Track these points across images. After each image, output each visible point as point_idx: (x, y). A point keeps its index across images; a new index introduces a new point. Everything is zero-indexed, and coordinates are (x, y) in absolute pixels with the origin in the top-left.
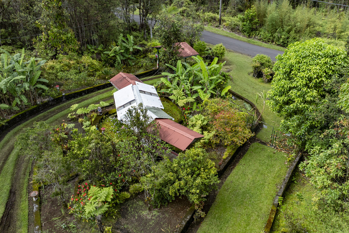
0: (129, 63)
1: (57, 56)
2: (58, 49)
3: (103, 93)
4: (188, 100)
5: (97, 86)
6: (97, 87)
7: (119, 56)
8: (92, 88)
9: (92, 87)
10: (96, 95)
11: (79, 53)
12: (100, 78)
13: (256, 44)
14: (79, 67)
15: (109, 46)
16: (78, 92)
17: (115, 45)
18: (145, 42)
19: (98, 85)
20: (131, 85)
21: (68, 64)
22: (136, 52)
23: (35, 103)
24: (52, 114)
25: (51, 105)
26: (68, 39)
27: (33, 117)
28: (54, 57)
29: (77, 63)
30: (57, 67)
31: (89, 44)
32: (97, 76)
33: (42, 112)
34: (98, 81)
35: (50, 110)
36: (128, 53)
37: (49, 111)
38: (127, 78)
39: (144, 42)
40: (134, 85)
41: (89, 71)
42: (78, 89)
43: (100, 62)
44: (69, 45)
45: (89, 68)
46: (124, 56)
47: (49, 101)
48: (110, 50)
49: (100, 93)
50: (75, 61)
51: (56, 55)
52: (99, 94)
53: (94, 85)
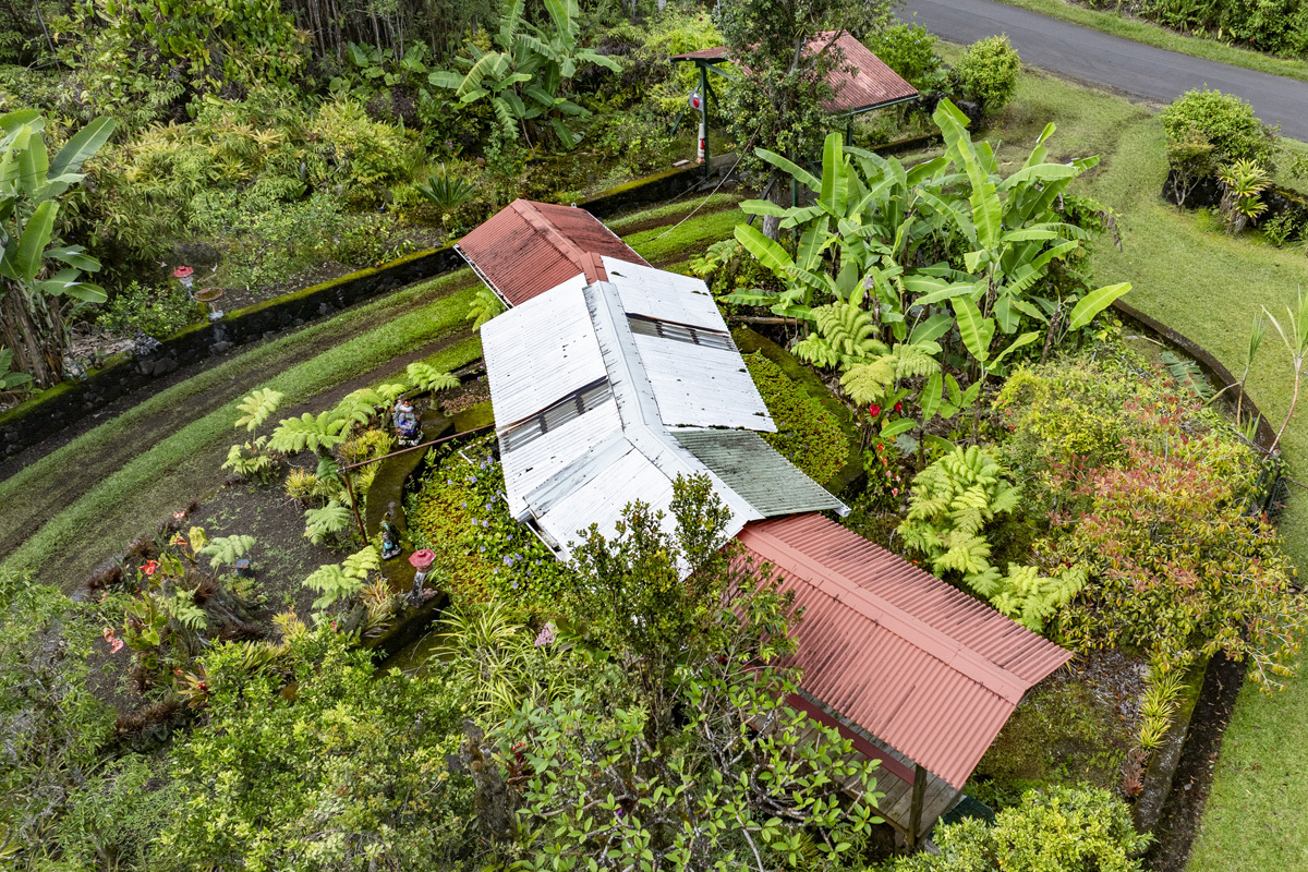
0: (554, 136)
1: (189, 106)
2: (195, 67)
3: (427, 299)
4: (901, 364)
5: (397, 262)
6: (396, 268)
7: (508, 100)
8: (369, 277)
9: (369, 271)
10: (391, 316)
11: (305, 90)
12: (411, 216)
13: (1138, 36)
14: (305, 159)
15: (456, 47)
16: (296, 301)
17: (489, 44)
18: (634, 32)
19: (402, 259)
20: (580, 280)
21: (243, 148)
22: (591, 80)
23: (56, 373)
24: (151, 435)
25: (151, 376)
26: (245, 19)
27: (45, 453)
28: (178, 111)
29: (294, 143)
30: (186, 166)
31: (357, 42)
32: (394, 207)
33: (99, 422)
34: (399, 234)
35: (144, 406)
36: (553, 88)
37: (133, 412)
38: (554, 235)
39: (626, 28)
40: (597, 284)
41: (355, 181)
42: (296, 282)
43: (413, 132)
44: (250, 47)
45: (355, 164)
46: (530, 101)
47: (135, 359)
48: (464, 71)
49: (415, 304)
50: (281, 133)
51: (186, 98)
52: (405, 309)
53: (380, 256)
